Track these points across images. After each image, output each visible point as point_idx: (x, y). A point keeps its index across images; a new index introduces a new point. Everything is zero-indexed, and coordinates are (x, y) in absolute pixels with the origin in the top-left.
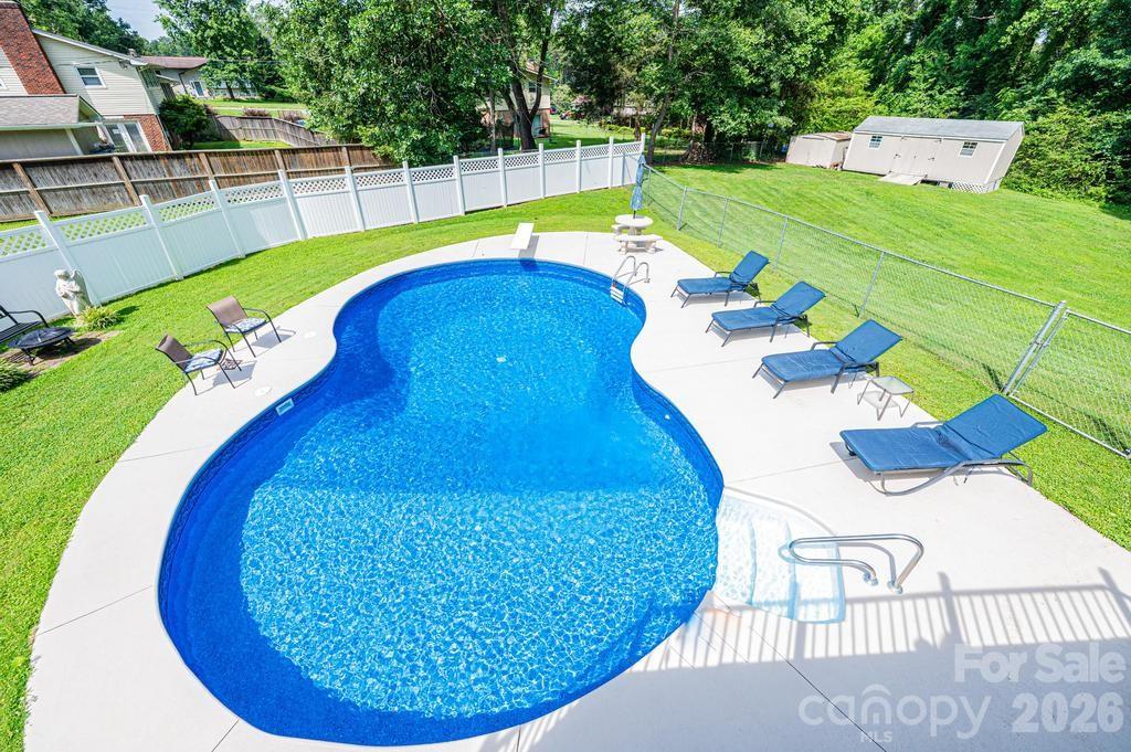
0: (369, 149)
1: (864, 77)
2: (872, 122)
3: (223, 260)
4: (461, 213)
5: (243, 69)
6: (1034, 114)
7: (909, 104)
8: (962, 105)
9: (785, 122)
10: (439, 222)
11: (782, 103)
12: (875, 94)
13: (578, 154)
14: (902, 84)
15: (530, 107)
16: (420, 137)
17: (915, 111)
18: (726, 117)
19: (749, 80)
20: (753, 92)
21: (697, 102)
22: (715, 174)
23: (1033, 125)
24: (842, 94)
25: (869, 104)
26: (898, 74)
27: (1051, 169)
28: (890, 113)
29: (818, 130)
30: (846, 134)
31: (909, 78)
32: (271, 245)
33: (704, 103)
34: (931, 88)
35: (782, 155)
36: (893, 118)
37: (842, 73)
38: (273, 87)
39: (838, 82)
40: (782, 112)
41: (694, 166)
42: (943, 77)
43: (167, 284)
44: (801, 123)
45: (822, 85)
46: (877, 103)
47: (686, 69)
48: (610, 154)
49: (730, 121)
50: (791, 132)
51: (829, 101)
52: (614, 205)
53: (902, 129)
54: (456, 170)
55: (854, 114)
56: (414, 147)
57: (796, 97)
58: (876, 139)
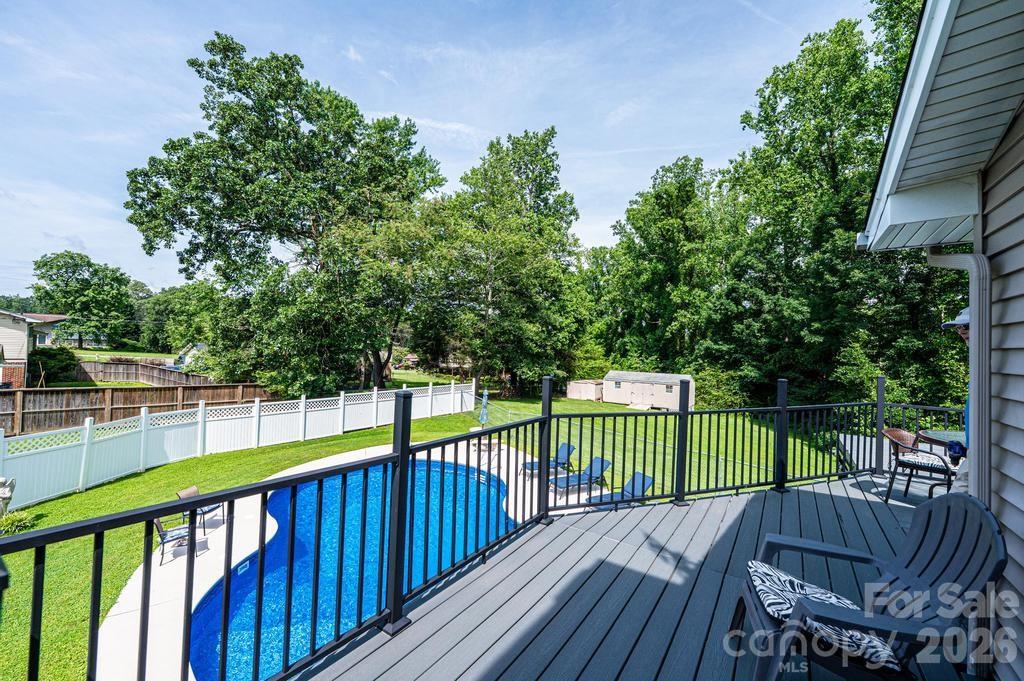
0: (262, 387)
1: (601, 350)
2: (612, 373)
3: (123, 474)
4: (341, 433)
5: (105, 326)
6: (697, 371)
7: (631, 364)
8: (660, 366)
9: (561, 373)
10: (322, 440)
11: (558, 363)
12: (611, 358)
13: (430, 391)
14: (624, 354)
15: (383, 361)
16: (312, 379)
17: (636, 368)
18: (525, 370)
19: (536, 350)
20: (538, 356)
21: (506, 361)
22: (523, 404)
23: (697, 376)
24: (591, 358)
25: (608, 364)
26: (619, 347)
27: (716, 400)
28: (622, 369)
29: (582, 378)
30: (600, 381)
31: (627, 351)
32: (171, 461)
33: (510, 361)
34: (641, 356)
35: (564, 394)
36: (625, 372)
37: (588, 347)
38: (125, 340)
39: (587, 352)
40: (558, 368)
41: (507, 399)
42: (645, 350)
43: (70, 495)
44: (571, 374)
45: (579, 353)
46: (613, 363)
47: (496, 341)
48: (452, 391)
49: (527, 372)
50: (565, 380)
51: (585, 362)
52: (458, 424)
53: (630, 378)
54: (341, 402)
55: (601, 369)
56: (306, 386)
57: (565, 359)
58: (618, 384)
